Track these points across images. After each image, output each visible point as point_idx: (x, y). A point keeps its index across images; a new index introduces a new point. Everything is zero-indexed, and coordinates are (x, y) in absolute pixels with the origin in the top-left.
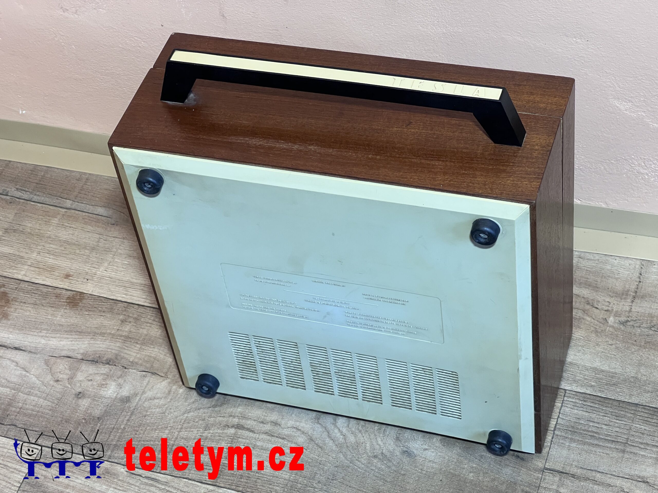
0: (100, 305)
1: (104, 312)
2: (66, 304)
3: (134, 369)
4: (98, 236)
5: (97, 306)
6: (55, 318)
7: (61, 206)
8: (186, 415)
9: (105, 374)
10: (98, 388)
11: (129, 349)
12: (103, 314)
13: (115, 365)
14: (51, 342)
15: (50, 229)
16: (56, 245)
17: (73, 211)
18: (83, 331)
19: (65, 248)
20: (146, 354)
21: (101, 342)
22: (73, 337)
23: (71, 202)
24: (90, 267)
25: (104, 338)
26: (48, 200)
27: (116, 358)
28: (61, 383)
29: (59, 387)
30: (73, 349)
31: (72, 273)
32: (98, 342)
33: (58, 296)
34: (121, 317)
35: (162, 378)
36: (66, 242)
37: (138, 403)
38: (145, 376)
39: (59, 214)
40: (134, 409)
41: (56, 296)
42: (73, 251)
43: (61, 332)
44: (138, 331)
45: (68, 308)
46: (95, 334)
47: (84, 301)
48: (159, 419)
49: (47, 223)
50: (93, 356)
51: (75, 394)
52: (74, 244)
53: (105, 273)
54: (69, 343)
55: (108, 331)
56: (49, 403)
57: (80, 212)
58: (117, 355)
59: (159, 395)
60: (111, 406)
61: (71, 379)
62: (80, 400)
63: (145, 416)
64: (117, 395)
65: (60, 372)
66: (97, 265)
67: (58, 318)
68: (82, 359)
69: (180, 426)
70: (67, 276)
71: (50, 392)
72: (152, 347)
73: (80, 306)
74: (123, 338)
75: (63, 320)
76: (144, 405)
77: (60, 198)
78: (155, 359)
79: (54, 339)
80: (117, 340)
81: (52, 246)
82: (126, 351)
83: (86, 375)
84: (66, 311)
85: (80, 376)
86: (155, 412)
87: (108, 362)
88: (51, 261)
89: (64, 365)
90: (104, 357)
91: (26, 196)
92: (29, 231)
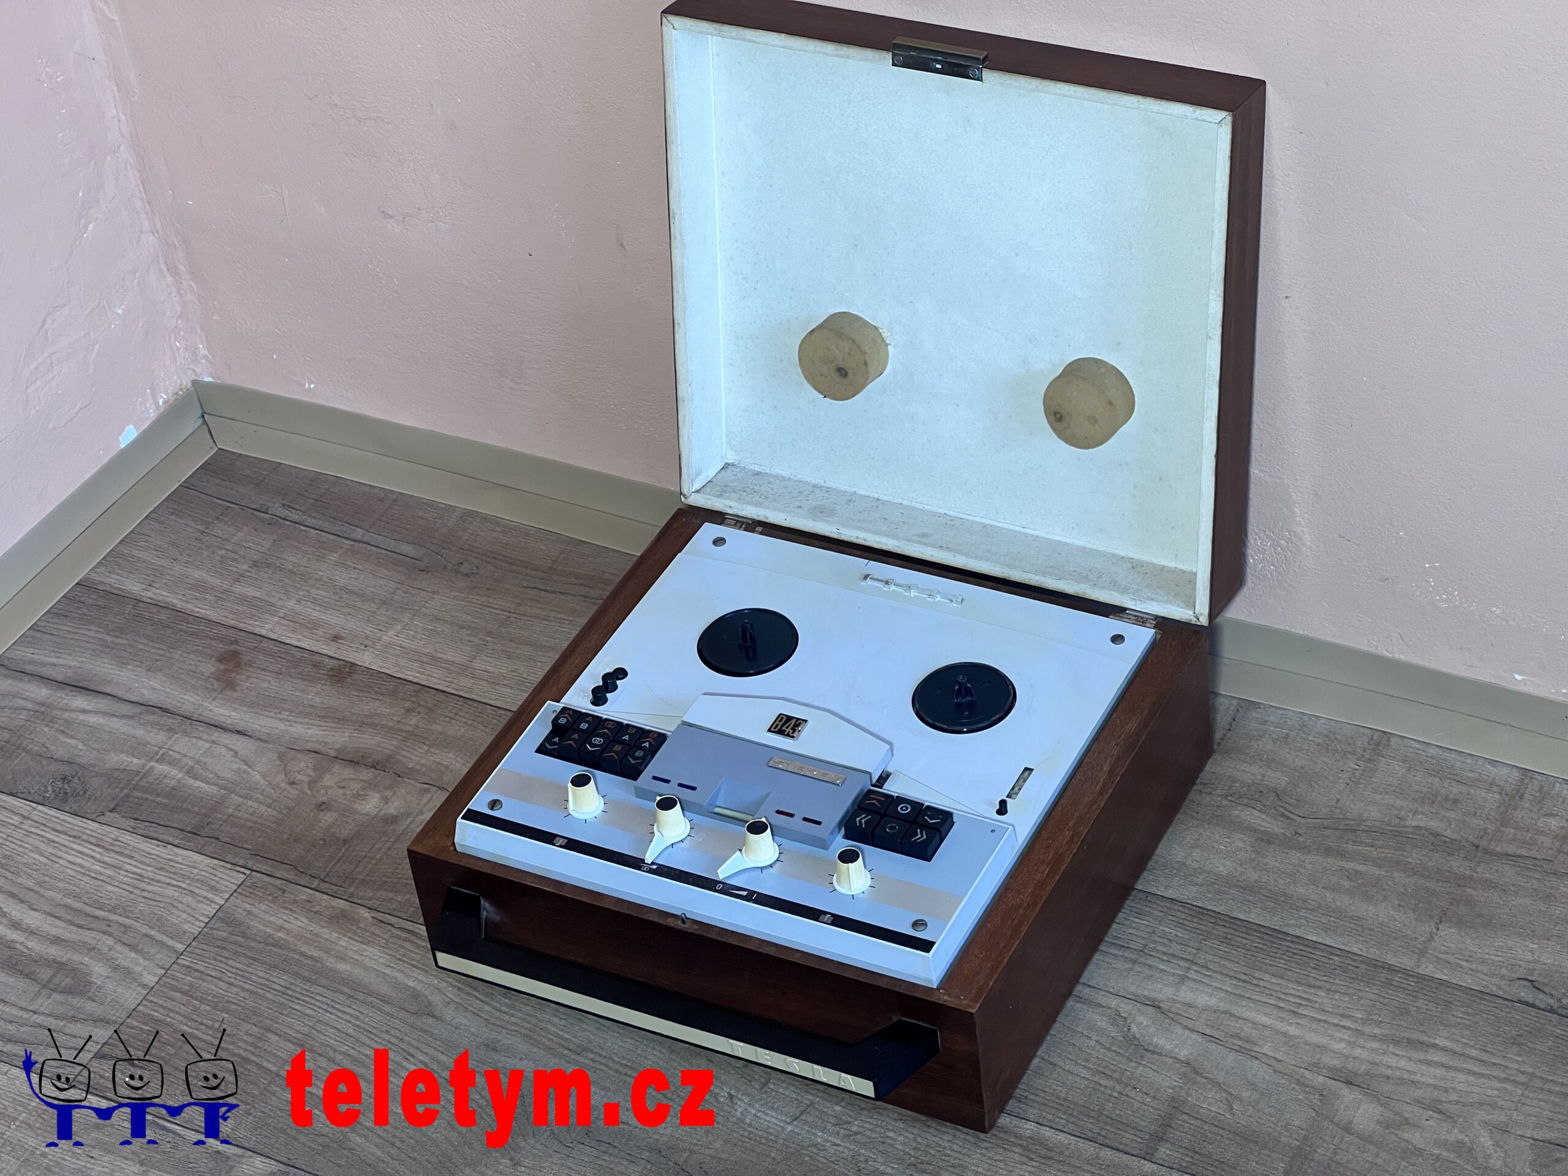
1: (381, 694)
2: (326, 677)
3: (413, 779)
4: (394, 585)
5: (372, 685)
6: (305, 696)
7: (346, 536)
9: (366, 781)
10: (353, 799)
11: (410, 750)
12: (381, 698)
13: (384, 771)
14: (293, 729)
15: (322, 568)
16: (328, 592)
17: (364, 546)
18: (345, 718)
19: (341, 598)
20: (435, 759)
21: (370, 737)
22: (329, 725)
23: (364, 531)
24: (375, 628)
25: (375, 731)
26: (329, 526)
27: (388, 761)
28: (298, 787)
29: (293, 792)
30: (324, 742)
31: (343, 635)
32: (365, 736)
33: (316, 665)
34: (407, 704)
36: (345, 589)
37: (408, 826)
38: (427, 791)
39: (340, 547)
40: (401, 834)
41: (314, 666)
42: (352, 603)
43: (312, 716)
44: (429, 726)
45: (328, 683)
46: (363, 724)
47: (355, 676)
49: (321, 558)
50: (352, 755)
51: (316, 805)
52: (356, 594)
53: (396, 640)
54: (319, 733)
55: (384, 722)
56: (275, 813)
57: (374, 548)
58: (389, 757)
60: (366, 827)
61: (312, 783)
62: (322, 814)
64: (379, 812)
65: (299, 772)
66: (384, 626)
67: (310, 697)
68: (336, 757)
70: (336, 638)
71: (278, 797)
72: (446, 750)
73: (347, 683)
74: (403, 734)
75: (318, 700)
78: (447, 767)
79: (299, 725)
80: (395, 736)
81: (321, 592)
82: (404, 753)
83: (337, 780)
84: (324, 687)
85: (328, 780)
87: (374, 766)
88: (315, 614)
89: (306, 763)
90: (369, 758)
91: (295, 517)
92: (291, 567)
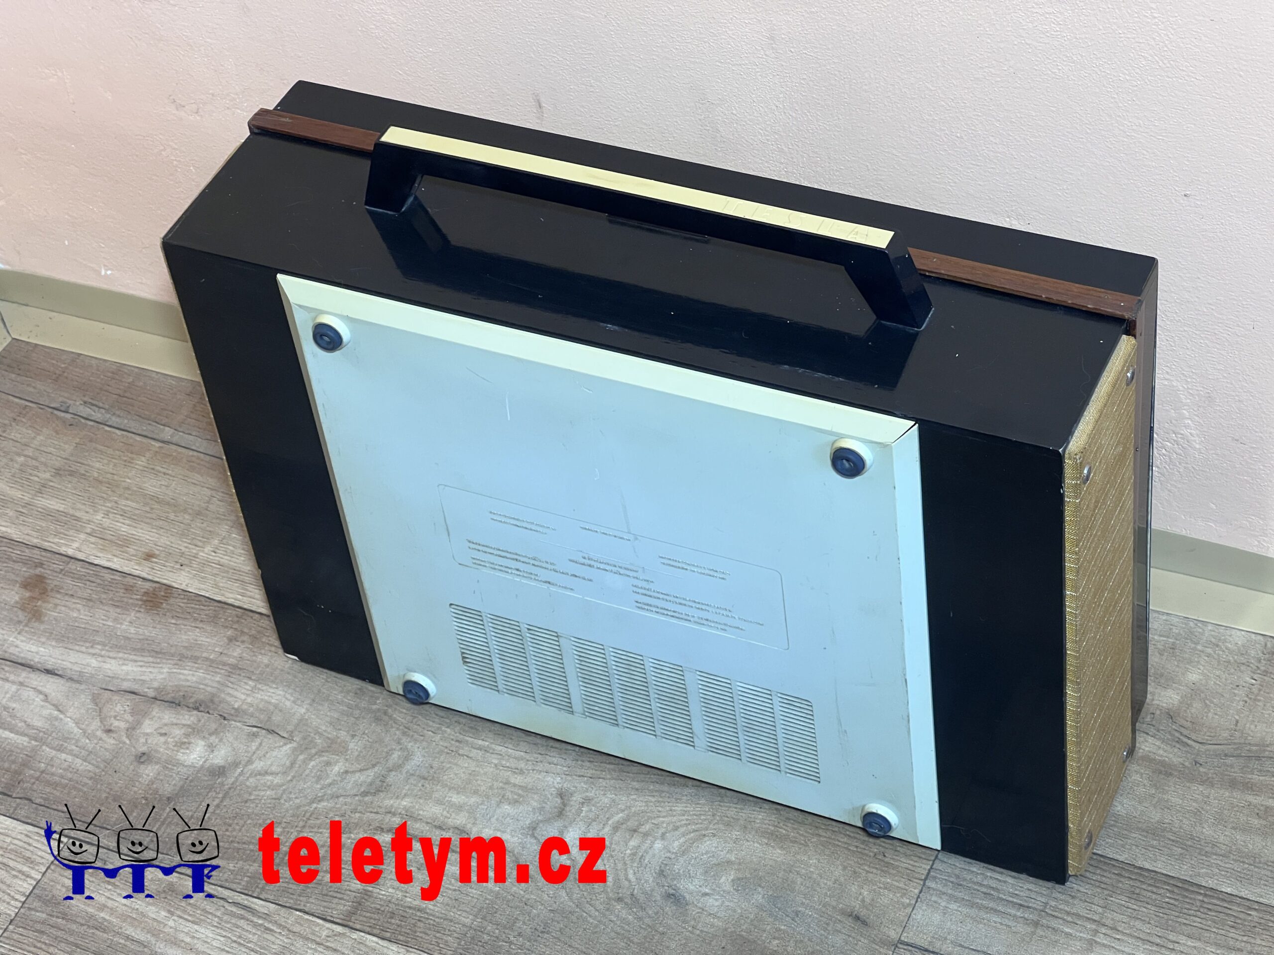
0: (197, 609)
1: (201, 621)
2: (140, 603)
3: (240, 722)
4: (209, 492)
5: (191, 611)
6: (119, 626)
7: (155, 436)
8: (314, 805)
9: (189, 726)
10: (176, 748)
11: (235, 687)
12: (201, 625)
13: (208, 712)
14: (107, 666)
15: (130, 475)
16: (137, 502)
17: (174, 447)
18: (163, 651)
19: (152, 509)
20: (263, 697)
21: (191, 672)
22: (146, 659)
23: (172, 431)
24: (190, 544)
25: (196, 665)
26: (133, 425)
27: (212, 701)
28: (114, 735)
29: (110, 742)
30: (141, 680)
31: (157, 552)
32: (185, 672)
33: (129, 589)
34: (230, 632)
35: (283, 740)
36: (155, 499)
37: (237, 779)
38: (255, 735)
39: (149, 450)
40: (230, 788)
41: (126, 589)
42: (164, 515)
43: (127, 650)
44: (254, 658)
45: (142, 610)
46: (182, 657)
47: (172, 601)
48: (268, 807)
49: (128, 463)
50: (173, 695)
51: (136, 756)
52: (168, 504)
53: (213, 557)
54: (135, 669)
55: (205, 655)
56: (90, 767)
57: (184, 450)
58: (213, 696)
59: (274, 769)
60: (191, 781)
61: (131, 729)
62: (142, 766)
63: (246, 802)
64: (205, 762)
65: (115, 717)
66: (200, 541)
67: (124, 627)
68: (155, 698)
69: (301, 824)
70: (149, 556)
71: (94, 748)
72: (274, 686)
73: (164, 609)
74: (227, 668)
75: (132, 630)
76: (248, 783)
77: (154, 424)
78: (276, 706)
79: (113, 661)
80: (218, 670)
81: (129, 503)
82: (229, 690)
83: (156, 725)
84: (138, 615)
85: (148, 726)
86: (263, 796)
87: (197, 707)
88: (125, 528)
89: (122, 706)
90: (191, 697)
91: (98, 415)
92: (96, 475)
